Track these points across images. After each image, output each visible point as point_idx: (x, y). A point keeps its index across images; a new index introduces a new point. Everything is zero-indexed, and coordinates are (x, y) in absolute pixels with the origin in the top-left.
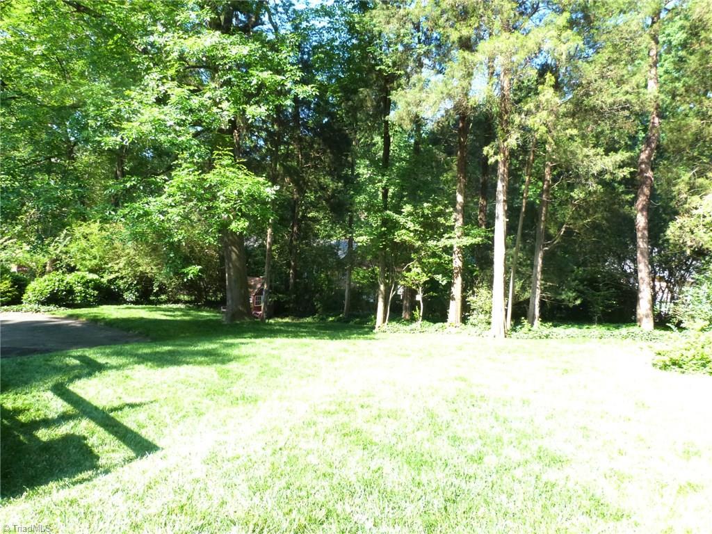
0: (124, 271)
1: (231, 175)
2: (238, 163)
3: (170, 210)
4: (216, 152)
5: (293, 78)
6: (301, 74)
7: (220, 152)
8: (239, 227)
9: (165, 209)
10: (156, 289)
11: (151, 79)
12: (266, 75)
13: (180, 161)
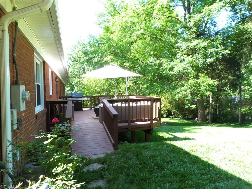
0: (163, 108)
1: (205, 79)
2: (206, 76)
3: (187, 90)
4: (199, 73)
5: (221, 49)
6: (223, 47)
7: (201, 73)
8: (208, 94)
9: (186, 90)
10: (172, 114)
11: (179, 56)
12: (213, 50)
13: (190, 77)
